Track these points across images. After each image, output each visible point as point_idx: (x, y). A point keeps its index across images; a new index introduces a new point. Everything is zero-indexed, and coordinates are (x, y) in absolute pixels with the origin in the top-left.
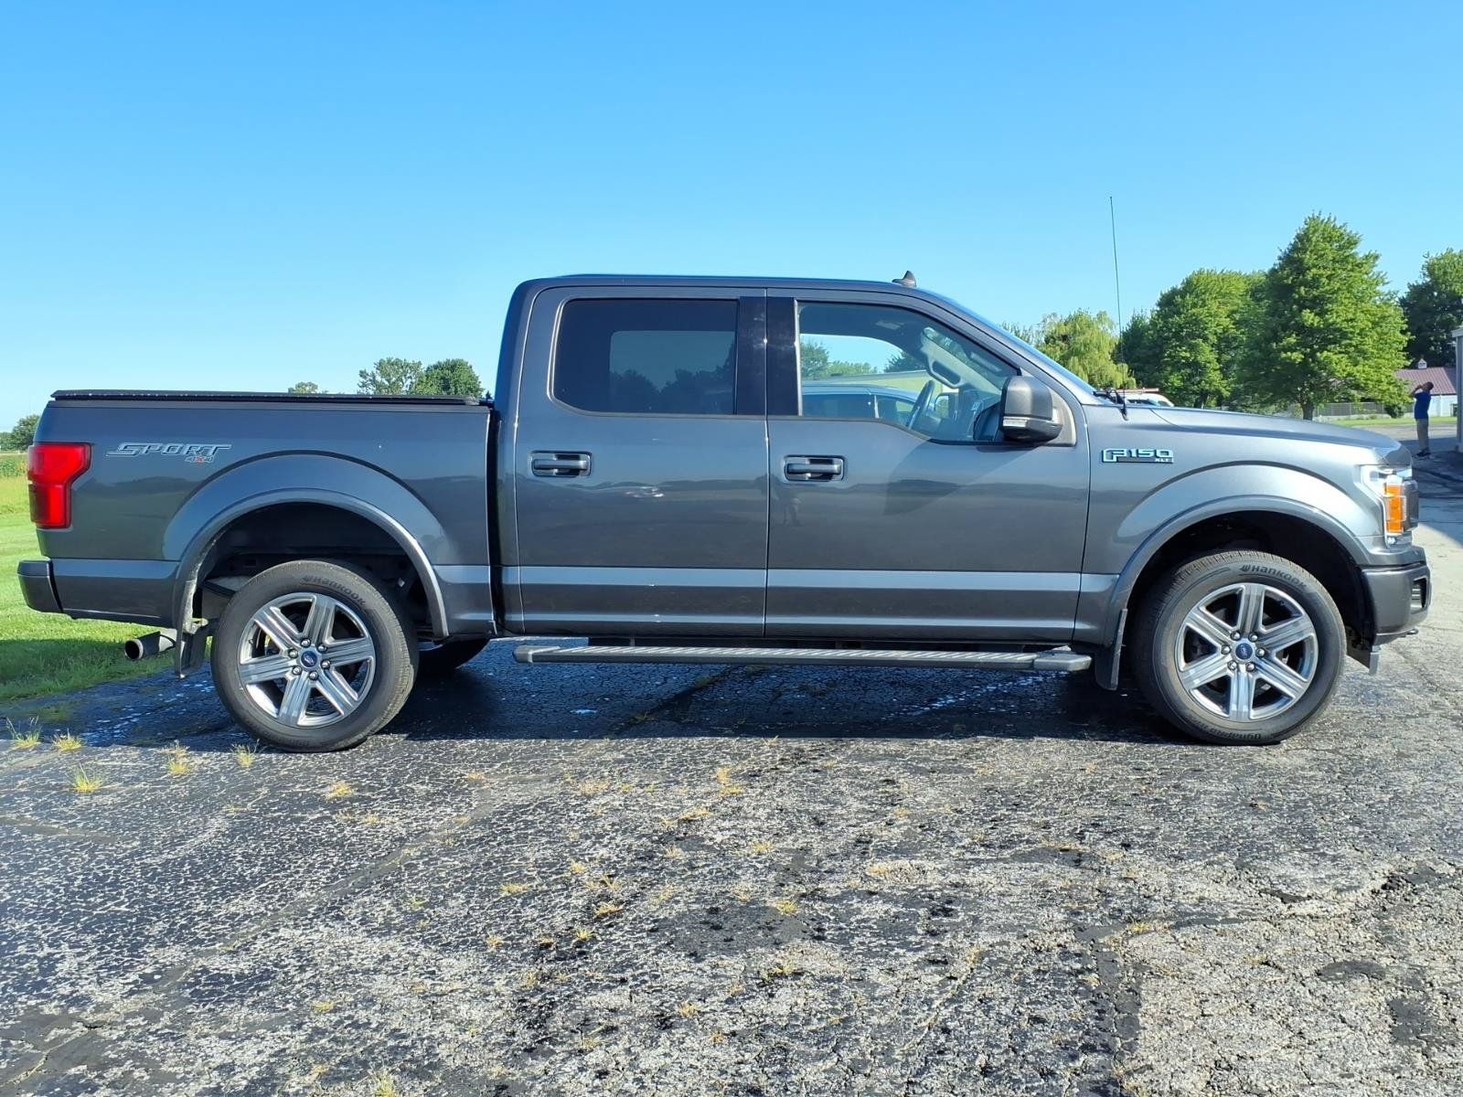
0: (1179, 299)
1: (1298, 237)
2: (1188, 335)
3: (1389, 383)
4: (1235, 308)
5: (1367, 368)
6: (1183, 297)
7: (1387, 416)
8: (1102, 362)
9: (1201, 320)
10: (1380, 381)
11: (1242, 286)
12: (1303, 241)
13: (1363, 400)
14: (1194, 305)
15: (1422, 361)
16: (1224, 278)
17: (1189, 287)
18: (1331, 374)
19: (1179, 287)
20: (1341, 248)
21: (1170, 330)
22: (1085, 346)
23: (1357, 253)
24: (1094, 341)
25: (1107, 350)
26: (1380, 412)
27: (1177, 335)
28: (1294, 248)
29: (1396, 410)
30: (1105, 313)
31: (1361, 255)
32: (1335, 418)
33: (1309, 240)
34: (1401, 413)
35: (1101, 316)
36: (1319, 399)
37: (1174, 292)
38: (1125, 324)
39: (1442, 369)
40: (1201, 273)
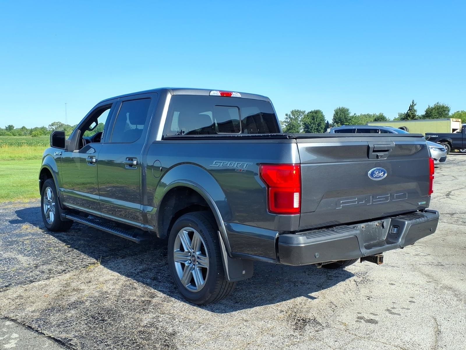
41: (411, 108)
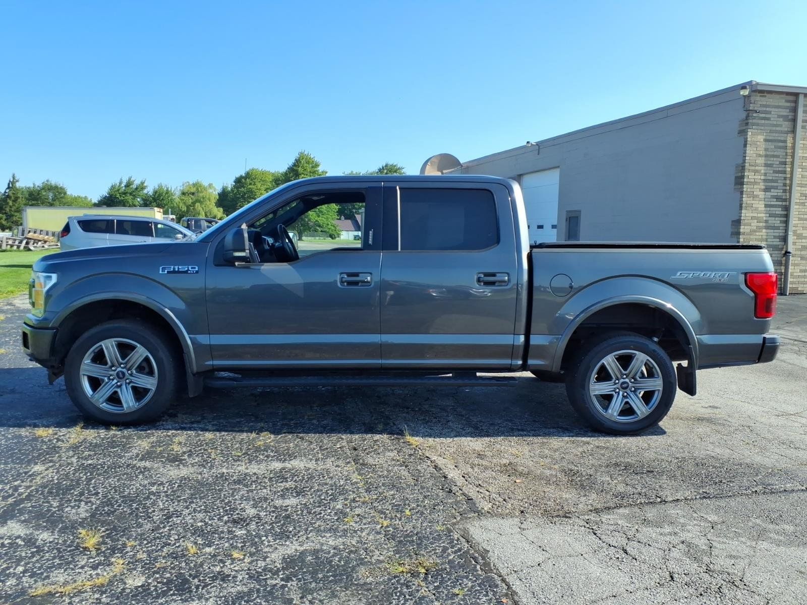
0: (243, 180)
1: (296, 160)
2: (248, 197)
3: (332, 226)
4: (268, 187)
5: (323, 219)
6: (245, 180)
7: (329, 238)
8: (211, 206)
9: (254, 191)
10: (328, 224)
11: (271, 178)
12: (297, 162)
13: (322, 231)
14: (250, 184)
15: (343, 217)
16: (263, 173)
17: (248, 175)
18: (309, 220)
19: (244, 175)
20: (313, 167)
21: (240, 194)
22: (203, 198)
23: (319, 170)
24: (208, 197)
25: (214, 201)
26: (327, 237)
27: (243, 197)
28: (294, 165)
29: (334, 237)
30: (212, 184)
31: (320, 171)
32: (310, 238)
33: (300, 162)
34: (335, 238)
35: (210, 185)
36: (305, 230)
37: (241, 177)
38: (219, 189)
39: (350, 221)
40: (253, 170)
41: (11, 186)
